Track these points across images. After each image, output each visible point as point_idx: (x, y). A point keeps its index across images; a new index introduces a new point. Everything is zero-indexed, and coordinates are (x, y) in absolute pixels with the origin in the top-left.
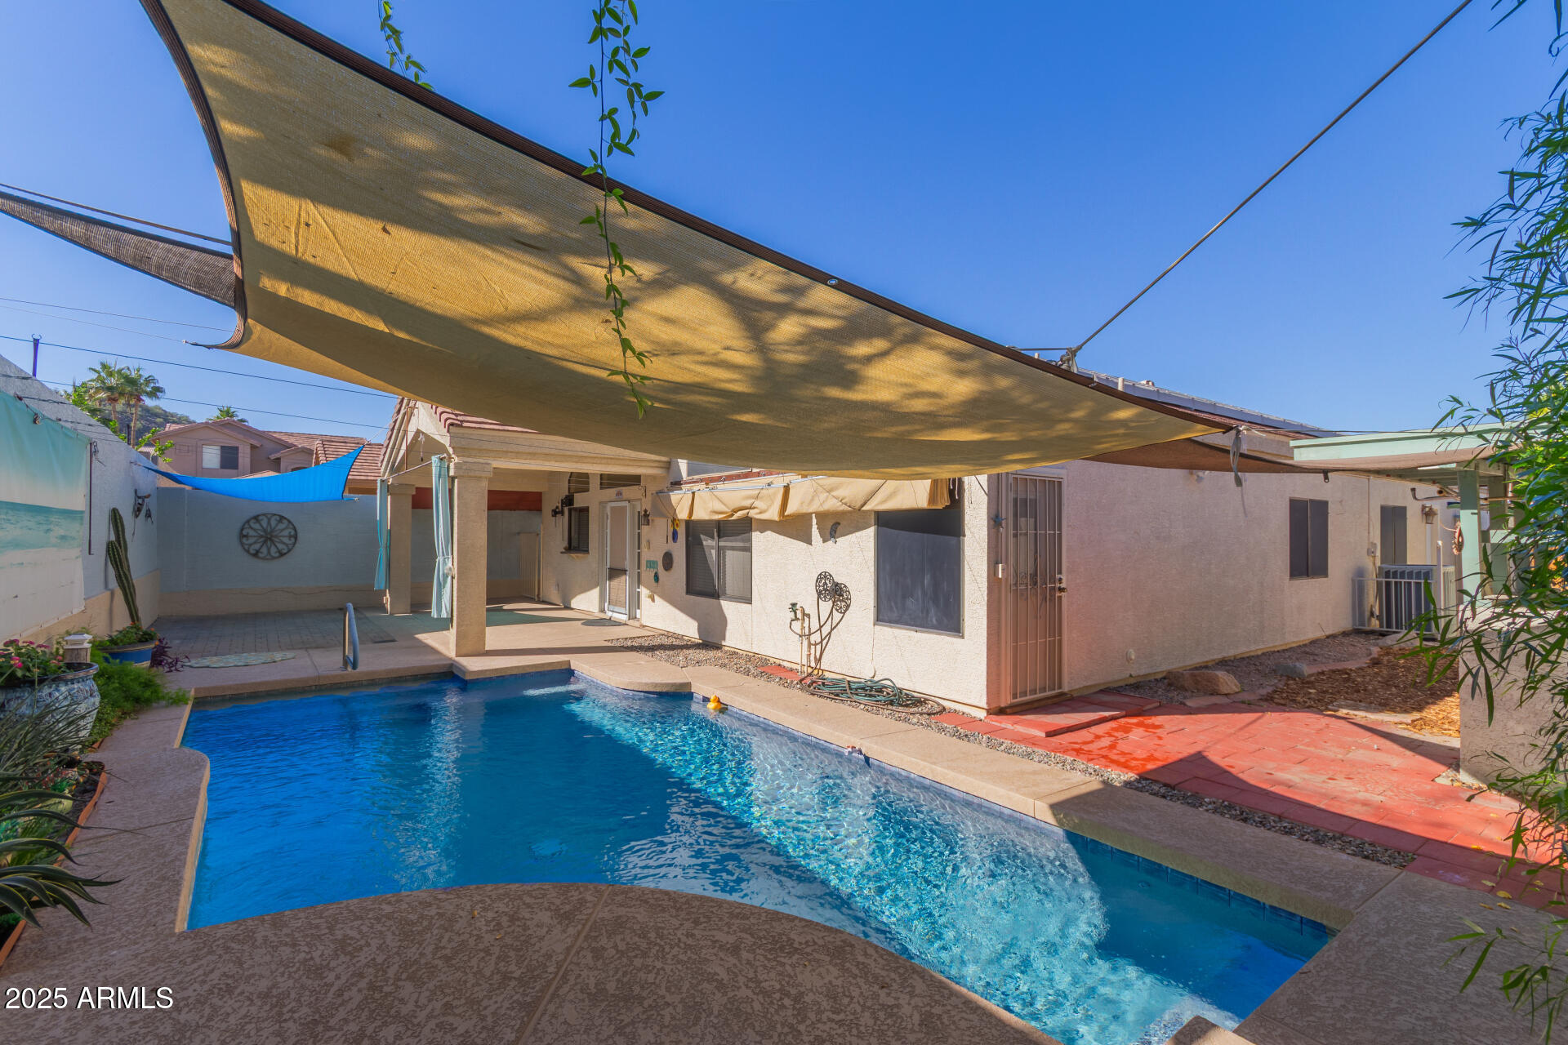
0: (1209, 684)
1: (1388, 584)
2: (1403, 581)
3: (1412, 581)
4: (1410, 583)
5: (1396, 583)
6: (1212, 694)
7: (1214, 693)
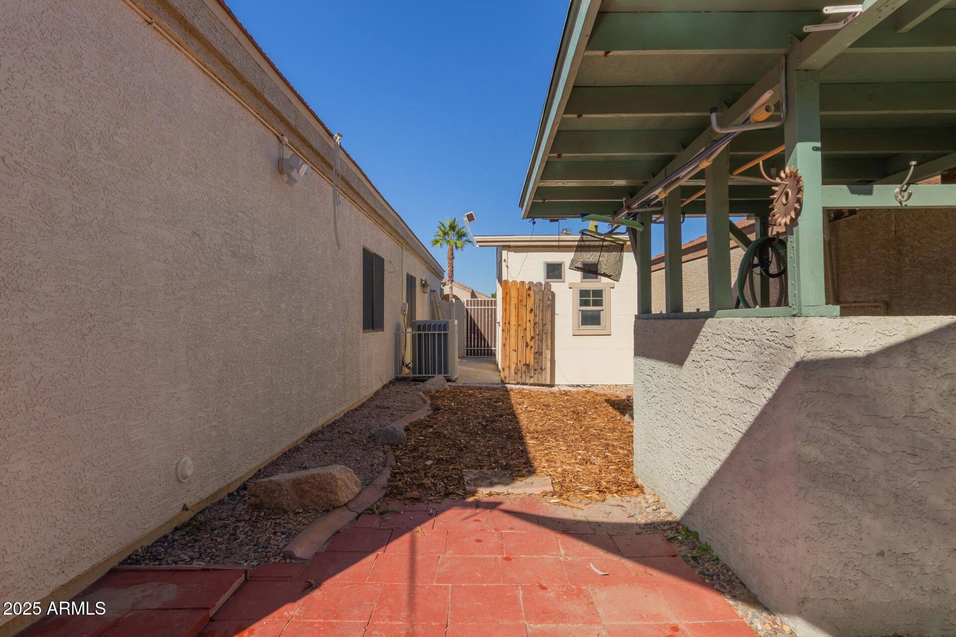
0: (322, 493)
1: (420, 335)
2: (430, 332)
3: (436, 332)
4: (434, 334)
5: (425, 334)
6: (328, 511)
7: (330, 508)
